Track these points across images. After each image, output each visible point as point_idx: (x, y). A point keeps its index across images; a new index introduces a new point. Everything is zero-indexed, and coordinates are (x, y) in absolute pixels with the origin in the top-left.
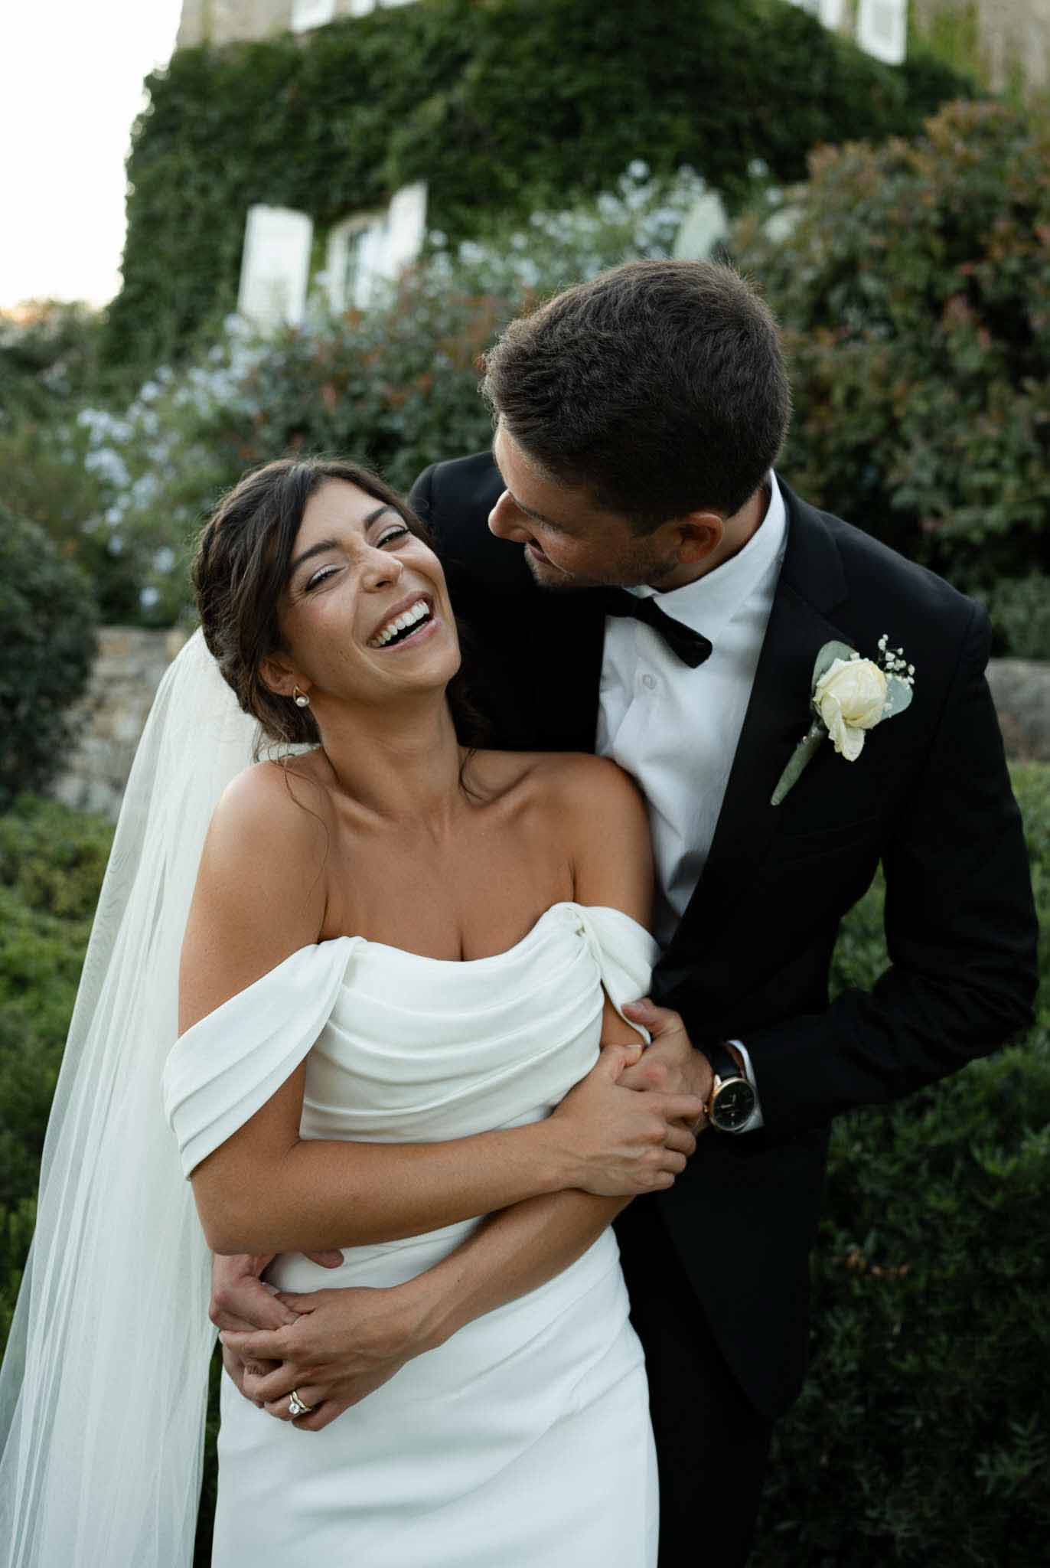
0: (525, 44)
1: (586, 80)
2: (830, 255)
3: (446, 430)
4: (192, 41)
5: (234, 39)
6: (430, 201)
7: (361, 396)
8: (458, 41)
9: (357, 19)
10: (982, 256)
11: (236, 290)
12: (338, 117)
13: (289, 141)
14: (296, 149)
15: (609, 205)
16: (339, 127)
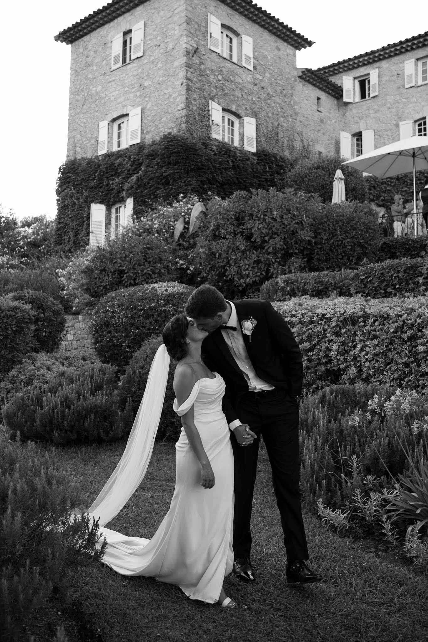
0: (155, 162)
1: (170, 171)
3: (134, 269)
4: (72, 158)
5: (83, 158)
6: (134, 201)
7: (115, 263)
8: (139, 160)
9: (114, 153)
10: (244, 224)
11: (88, 225)
12: (111, 180)
13: (99, 185)
14: (101, 187)
15: (175, 204)
16: (111, 182)
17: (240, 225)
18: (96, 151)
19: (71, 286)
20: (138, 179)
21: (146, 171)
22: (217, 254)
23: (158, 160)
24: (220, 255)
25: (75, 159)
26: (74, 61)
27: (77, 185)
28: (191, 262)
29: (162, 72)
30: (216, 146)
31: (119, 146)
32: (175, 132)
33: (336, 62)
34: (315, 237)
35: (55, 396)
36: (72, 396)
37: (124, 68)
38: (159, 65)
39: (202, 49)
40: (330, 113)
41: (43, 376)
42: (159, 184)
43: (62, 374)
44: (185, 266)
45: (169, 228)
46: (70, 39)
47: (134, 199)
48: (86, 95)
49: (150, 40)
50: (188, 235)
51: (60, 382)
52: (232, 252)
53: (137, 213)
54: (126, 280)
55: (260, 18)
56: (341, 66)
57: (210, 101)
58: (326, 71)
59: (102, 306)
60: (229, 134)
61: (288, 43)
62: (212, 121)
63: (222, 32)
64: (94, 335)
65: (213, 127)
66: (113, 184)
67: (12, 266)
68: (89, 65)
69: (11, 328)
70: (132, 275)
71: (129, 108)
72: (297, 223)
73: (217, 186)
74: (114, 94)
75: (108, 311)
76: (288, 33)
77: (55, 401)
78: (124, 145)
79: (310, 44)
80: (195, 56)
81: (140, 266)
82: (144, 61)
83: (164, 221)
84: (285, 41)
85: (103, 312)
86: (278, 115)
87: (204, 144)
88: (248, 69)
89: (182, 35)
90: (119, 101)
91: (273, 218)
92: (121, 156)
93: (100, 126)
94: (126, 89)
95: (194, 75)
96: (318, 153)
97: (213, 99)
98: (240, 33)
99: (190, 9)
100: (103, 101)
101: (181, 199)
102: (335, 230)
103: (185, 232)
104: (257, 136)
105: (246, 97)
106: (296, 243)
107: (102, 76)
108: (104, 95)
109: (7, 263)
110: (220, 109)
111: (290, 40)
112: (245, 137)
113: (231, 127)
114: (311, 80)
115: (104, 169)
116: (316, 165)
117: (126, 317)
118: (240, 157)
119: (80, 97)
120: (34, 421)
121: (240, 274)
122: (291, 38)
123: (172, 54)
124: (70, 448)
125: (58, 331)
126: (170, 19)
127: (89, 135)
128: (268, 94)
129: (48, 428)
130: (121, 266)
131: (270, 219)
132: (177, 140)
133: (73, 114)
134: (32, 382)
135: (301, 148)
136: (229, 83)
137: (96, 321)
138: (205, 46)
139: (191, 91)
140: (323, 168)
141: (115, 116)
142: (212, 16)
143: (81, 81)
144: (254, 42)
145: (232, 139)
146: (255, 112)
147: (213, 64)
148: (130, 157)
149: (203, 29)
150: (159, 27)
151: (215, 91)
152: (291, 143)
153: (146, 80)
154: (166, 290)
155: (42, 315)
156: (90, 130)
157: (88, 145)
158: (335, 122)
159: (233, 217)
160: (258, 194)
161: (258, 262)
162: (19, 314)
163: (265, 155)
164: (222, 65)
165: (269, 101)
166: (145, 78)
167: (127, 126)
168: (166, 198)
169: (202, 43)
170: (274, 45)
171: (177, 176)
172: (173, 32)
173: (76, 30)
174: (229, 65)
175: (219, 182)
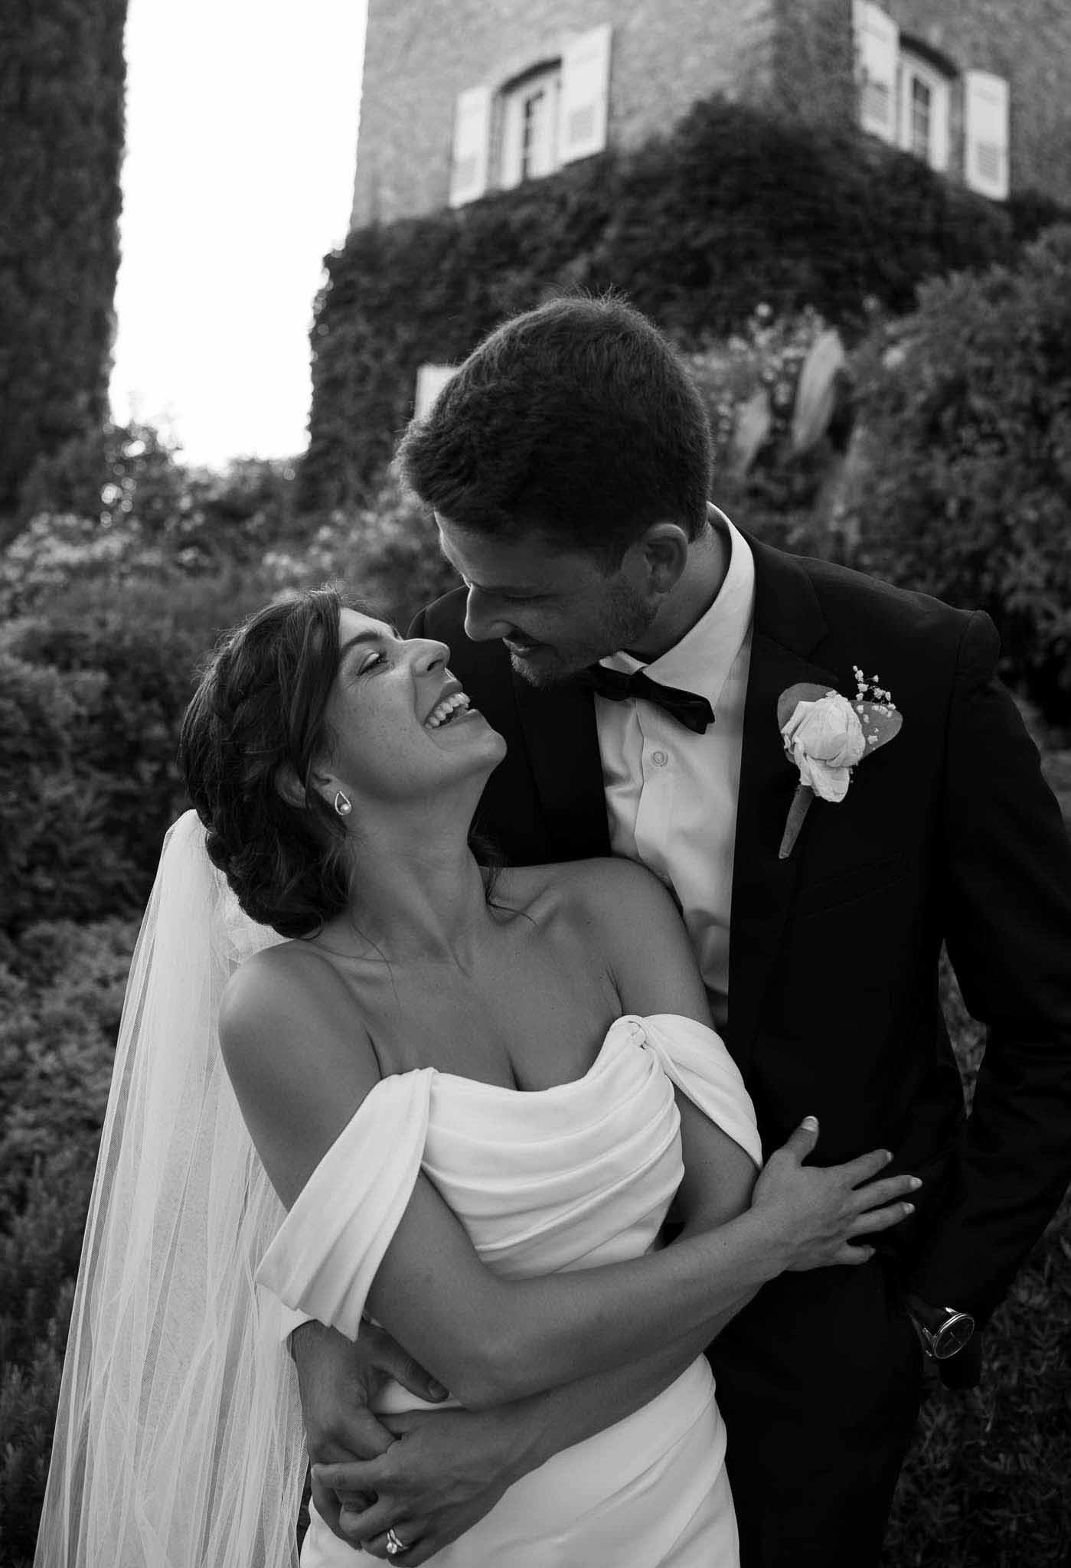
0: (657, 203)
1: (714, 232)
2: (940, 378)
4: (364, 222)
5: (399, 218)
8: (597, 206)
9: (507, 191)
13: (451, 305)
15: (738, 344)
18: (447, 193)
21: (623, 241)
22: (952, 507)
23: (670, 194)
25: (375, 224)
27: (377, 307)
30: (876, 157)
31: (526, 168)
48: (417, 12)
50: (787, 456)
60: (915, 125)
62: (865, 71)
65: (866, 91)
71: (566, 36)
78: (545, 168)
87: (837, 142)
90: (530, 17)
93: (462, 109)
100: (474, 26)
103: (777, 445)
110: (894, 33)
112: (971, 145)
113: (921, 106)
115: (472, 249)
118: (959, 205)
119: (398, 24)
132: (745, 121)
133: (376, 83)
141: (515, 69)
145: (927, 141)
146: (1005, 59)
148: (565, 200)
156: (425, 127)
157: (419, 174)
163: (1039, 212)
167: (558, 101)
171: (742, 248)
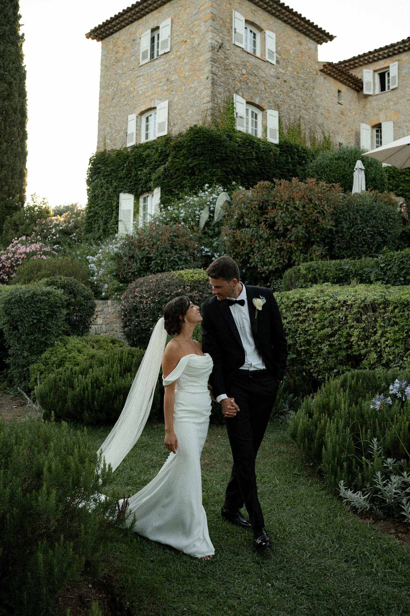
0: (181, 153)
1: (195, 162)
3: (162, 256)
4: (102, 150)
5: (112, 150)
6: (161, 191)
7: (144, 250)
8: (166, 151)
9: (142, 144)
10: (267, 213)
11: (117, 214)
12: (139, 170)
13: (128, 176)
14: (130, 178)
15: (201, 194)
16: (139, 173)
17: (263, 214)
18: (125, 143)
19: (101, 272)
20: (165, 169)
21: (172, 162)
22: (241, 242)
23: (184, 151)
24: (244, 243)
25: (105, 150)
26: (105, 57)
27: (106, 175)
28: (216, 250)
29: (187, 67)
30: (240, 138)
31: (147, 137)
32: (200, 124)
33: (356, 55)
34: (336, 226)
35: (86, 378)
36: (103, 378)
37: (152, 63)
38: (186, 60)
39: (227, 45)
40: (350, 106)
41: (74, 358)
42: (185, 174)
43: (93, 357)
44: (210, 254)
45: (195, 216)
46: (100, 36)
47: (162, 189)
48: (115, 89)
49: (177, 36)
50: (213, 223)
51: (91, 364)
52: (255, 240)
53: (164, 202)
54: (154, 267)
55: (282, 14)
56: (361, 59)
57: (235, 95)
58: (347, 64)
59: (131, 291)
60: (252, 125)
61: (310, 37)
62: (237, 113)
63: (246, 28)
64: (123, 319)
65: (237, 119)
66: (141, 174)
67: (45, 253)
68: (118, 61)
69: (44, 312)
70: (159, 261)
71: (157, 101)
72: (319, 212)
73: (241, 177)
74: (143, 88)
75: (136, 296)
76: (310, 28)
77: (86, 383)
78: (152, 138)
79: (331, 38)
80: (220, 51)
81: (167, 253)
82: (171, 56)
83: (190, 210)
84: (307, 35)
85: (132, 298)
86: (299, 107)
87: (228, 136)
88: (271, 63)
89: (207, 31)
90: (147, 94)
91: (295, 208)
92: (148, 148)
93: (129, 120)
94: (153, 84)
95: (220, 69)
96: (338, 144)
97: (237, 92)
98: (263, 28)
99: (215, 5)
100: (131, 95)
101: (206, 188)
102: (356, 219)
103: (210, 221)
104: (280, 128)
105: (269, 90)
106: (318, 232)
107: (131, 72)
108: (132, 89)
109: (40, 250)
110: (244, 101)
111: (312, 35)
112: (268, 129)
113: (254, 120)
114: (332, 74)
115: (133, 161)
116: (336, 156)
117: (154, 302)
118: (263, 148)
119: (110, 91)
120: (65, 401)
121: (264, 261)
122: (313, 33)
123: (198, 49)
124: (99, 428)
125: (89, 315)
126: (196, 16)
127: (119, 128)
128: (291, 87)
129: (78, 408)
130: (148, 253)
131: (292, 209)
132: (202, 132)
133: (103, 108)
134: (64, 363)
135: (323, 140)
136: (253, 77)
137: (125, 306)
138: (230, 41)
139: (216, 85)
140: (344, 159)
141: (143, 109)
142: (236, 12)
143: (111, 76)
144: (277, 36)
145: (256, 130)
146: (278, 105)
147: (237, 58)
148: (157, 148)
149: (228, 25)
150: (185, 23)
151: (239, 84)
152: (312, 135)
153: (173, 74)
154: (192, 277)
155: (73, 300)
156: (119, 123)
157: (117, 137)
158: (356, 114)
159: (257, 207)
160: (280, 184)
161: (281, 250)
162: (52, 299)
163: (287, 147)
164: (245, 60)
165: (291, 94)
166: (172, 73)
167: (155, 119)
168: (192, 187)
169: (227, 38)
170: (296, 39)
171: (203, 166)
172: (198, 28)
173: (106, 28)
174: (253, 60)
175: (243, 173)
